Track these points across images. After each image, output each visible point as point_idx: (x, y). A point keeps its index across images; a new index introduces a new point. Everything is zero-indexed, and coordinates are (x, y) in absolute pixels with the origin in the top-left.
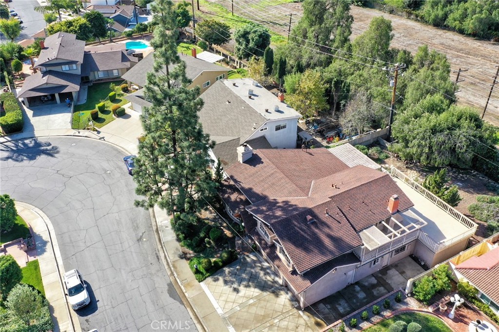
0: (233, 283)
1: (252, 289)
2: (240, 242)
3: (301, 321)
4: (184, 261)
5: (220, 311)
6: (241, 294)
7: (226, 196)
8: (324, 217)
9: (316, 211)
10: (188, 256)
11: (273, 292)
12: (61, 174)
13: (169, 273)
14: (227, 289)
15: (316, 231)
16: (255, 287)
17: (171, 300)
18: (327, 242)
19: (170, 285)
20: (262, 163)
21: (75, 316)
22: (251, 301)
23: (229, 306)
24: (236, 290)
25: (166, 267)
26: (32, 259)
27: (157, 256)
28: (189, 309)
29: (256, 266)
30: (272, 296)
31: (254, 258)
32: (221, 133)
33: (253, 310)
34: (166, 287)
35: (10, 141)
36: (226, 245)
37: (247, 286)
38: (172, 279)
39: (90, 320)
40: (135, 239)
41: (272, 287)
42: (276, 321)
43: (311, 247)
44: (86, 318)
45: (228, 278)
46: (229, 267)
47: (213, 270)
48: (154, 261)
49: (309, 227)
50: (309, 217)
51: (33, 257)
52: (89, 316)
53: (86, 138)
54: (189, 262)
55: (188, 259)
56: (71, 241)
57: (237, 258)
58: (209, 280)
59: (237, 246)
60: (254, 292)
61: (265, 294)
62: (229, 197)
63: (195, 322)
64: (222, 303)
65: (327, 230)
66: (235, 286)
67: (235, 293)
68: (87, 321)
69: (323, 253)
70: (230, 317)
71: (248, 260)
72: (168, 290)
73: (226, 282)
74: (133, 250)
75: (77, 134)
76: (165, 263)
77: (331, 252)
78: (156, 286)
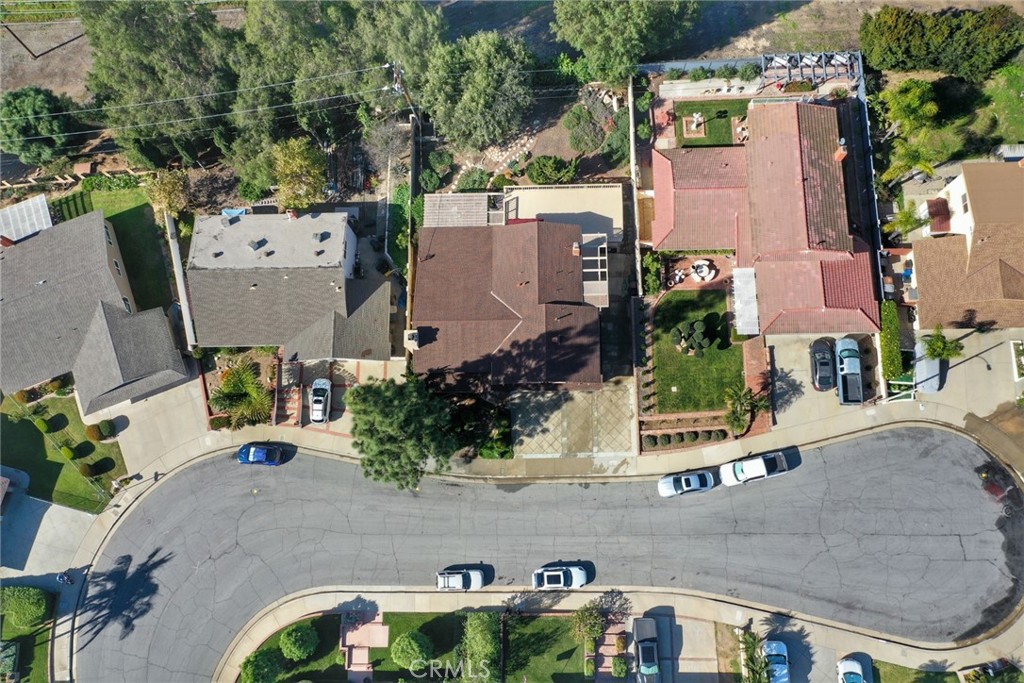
0: (535, 430)
1: (552, 416)
2: (489, 397)
3: (608, 394)
4: (474, 461)
5: (557, 456)
6: (551, 428)
7: (442, 386)
8: (560, 325)
9: (551, 328)
10: (470, 454)
11: (566, 400)
12: (222, 555)
13: (482, 482)
14: (538, 438)
15: (569, 342)
16: (552, 413)
17: (519, 494)
18: (584, 340)
19: (499, 487)
20: (437, 329)
21: (489, 588)
22: (565, 424)
23: (557, 445)
24: (545, 431)
25: (472, 481)
26: (379, 618)
27: (452, 485)
28: (538, 482)
29: (529, 399)
30: (569, 404)
31: (519, 395)
32: (302, 326)
33: (574, 427)
34: (501, 492)
35: (75, 616)
36: (482, 411)
37: (547, 419)
38: (493, 482)
39: (501, 575)
40: (412, 499)
41: (560, 397)
42: (596, 414)
43: (583, 358)
44: (496, 579)
45: (527, 431)
46: (515, 423)
47: (509, 440)
48: (457, 490)
49: (563, 347)
50: (555, 339)
51: (377, 618)
52: (496, 574)
53: (140, 499)
54: (479, 457)
55: (475, 456)
56: (372, 570)
57: (508, 411)
58: (517, 448)
59: (493, 403)
60: (556, 416)
61: (564, 407)
62: (446, 385)
63: (556, 481)
64: (550, 450)
65: (573, 332)
66: (539, 429)
67: (548, 434)
68: (500, 578)
69: (592, 352)
70: (570, 450)
71: (517, 401)
72: (505, 491)
73: (530, 435)
74: (429, 507)
75: (120, 510)
76: (466, 481)
77: (595, 343)
78: (493, 500)
